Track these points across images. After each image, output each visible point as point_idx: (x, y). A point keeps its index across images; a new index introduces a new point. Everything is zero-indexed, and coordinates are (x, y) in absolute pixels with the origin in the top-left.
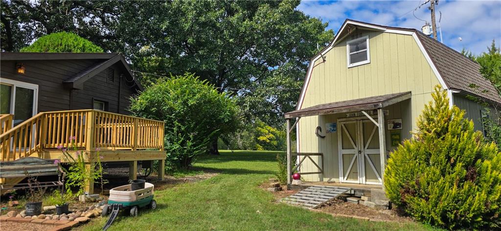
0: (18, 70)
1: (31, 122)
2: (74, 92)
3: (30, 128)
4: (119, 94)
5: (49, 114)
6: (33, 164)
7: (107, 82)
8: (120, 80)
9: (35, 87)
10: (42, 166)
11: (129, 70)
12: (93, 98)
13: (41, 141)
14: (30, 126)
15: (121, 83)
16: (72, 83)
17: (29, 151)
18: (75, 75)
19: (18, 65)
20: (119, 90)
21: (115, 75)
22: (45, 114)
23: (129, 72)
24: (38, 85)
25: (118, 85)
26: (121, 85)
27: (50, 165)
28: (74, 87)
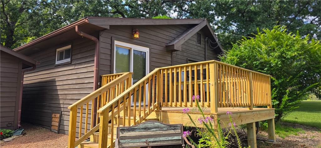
0: (134, 35)
1: (144, 82)
2: (174, 54)
3: (143, 88)
4: (205, 55)
5: (164, 70)
6: (155, 129)
7: (196, 45)
8: (205, 43)
9: (146, 50)
10: (164, 132)
11: (212, 33)
12: (187, 59)
13: (158, 99)
14: (143, 86)
15: (206, 45)
16: (173, 45)
17: (148, 111)
18: (174, 39)
19: (134, 31)
20: (205, 52)
21: (202, 39)
22: (160, 70)
23: (213, 35)
24: (149, 48)
25: (204, 47)
26: (206, 47)
27: (172, 132)
28: (175, 48)
